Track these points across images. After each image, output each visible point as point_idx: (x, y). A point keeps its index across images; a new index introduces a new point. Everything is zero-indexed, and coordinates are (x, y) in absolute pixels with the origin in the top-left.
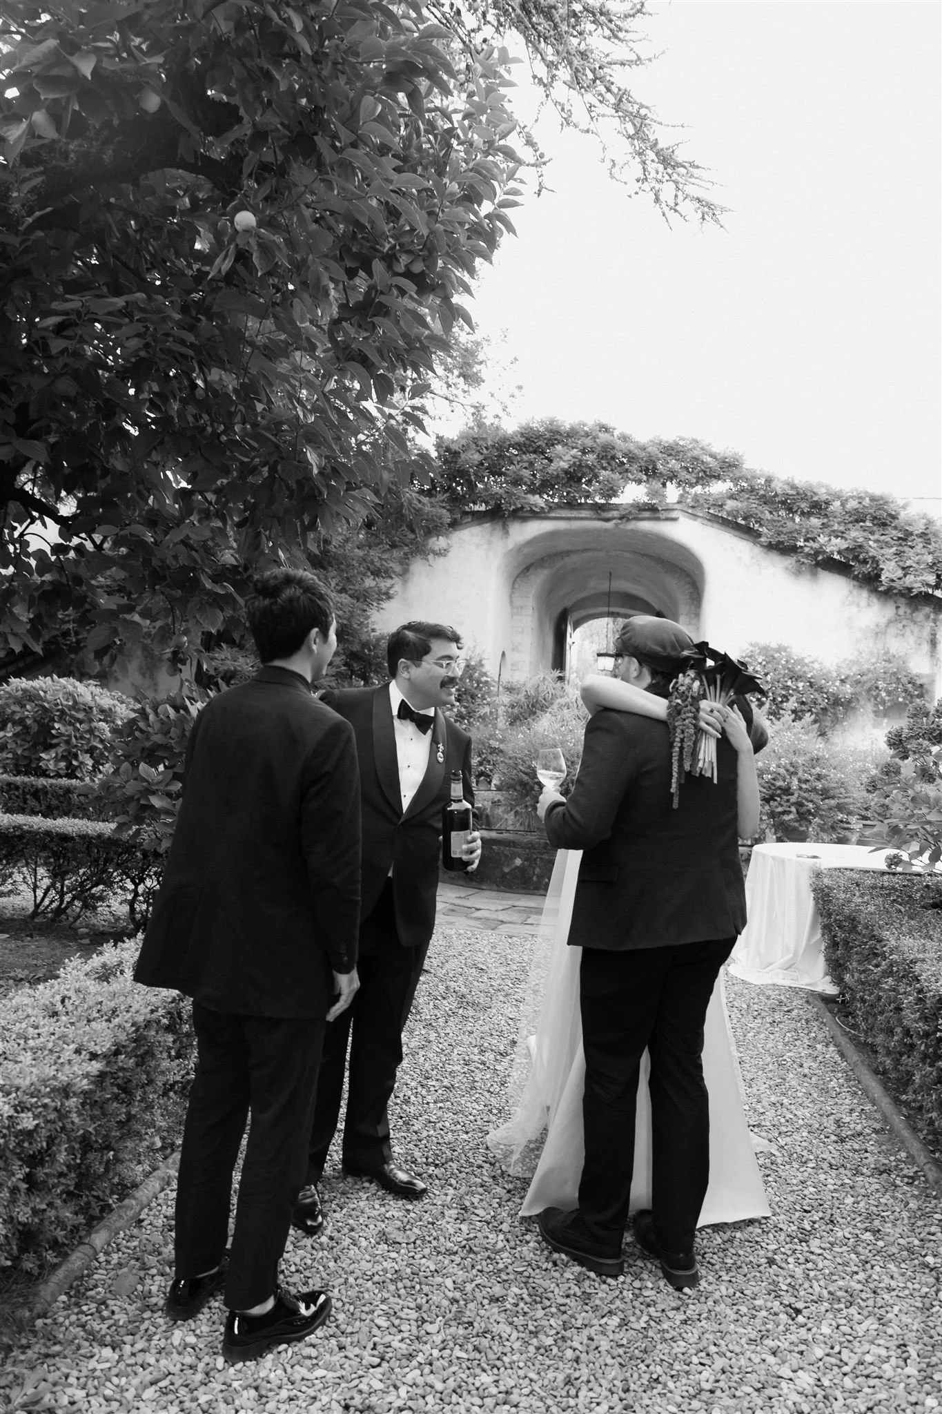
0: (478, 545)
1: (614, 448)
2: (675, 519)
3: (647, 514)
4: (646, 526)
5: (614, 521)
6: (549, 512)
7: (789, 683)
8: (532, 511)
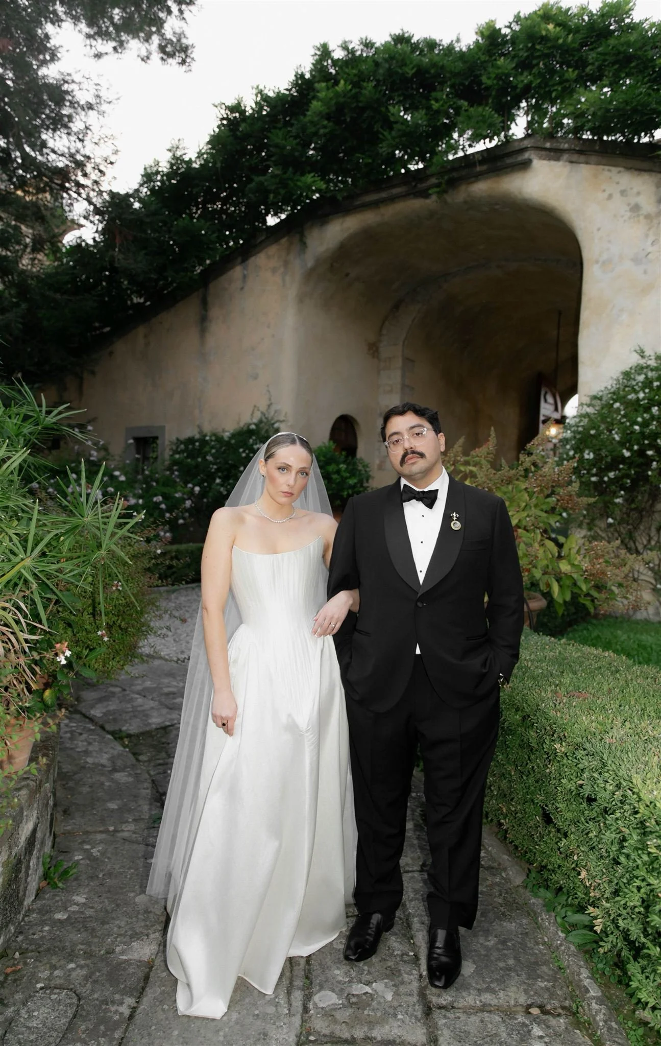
2: (525, 165)
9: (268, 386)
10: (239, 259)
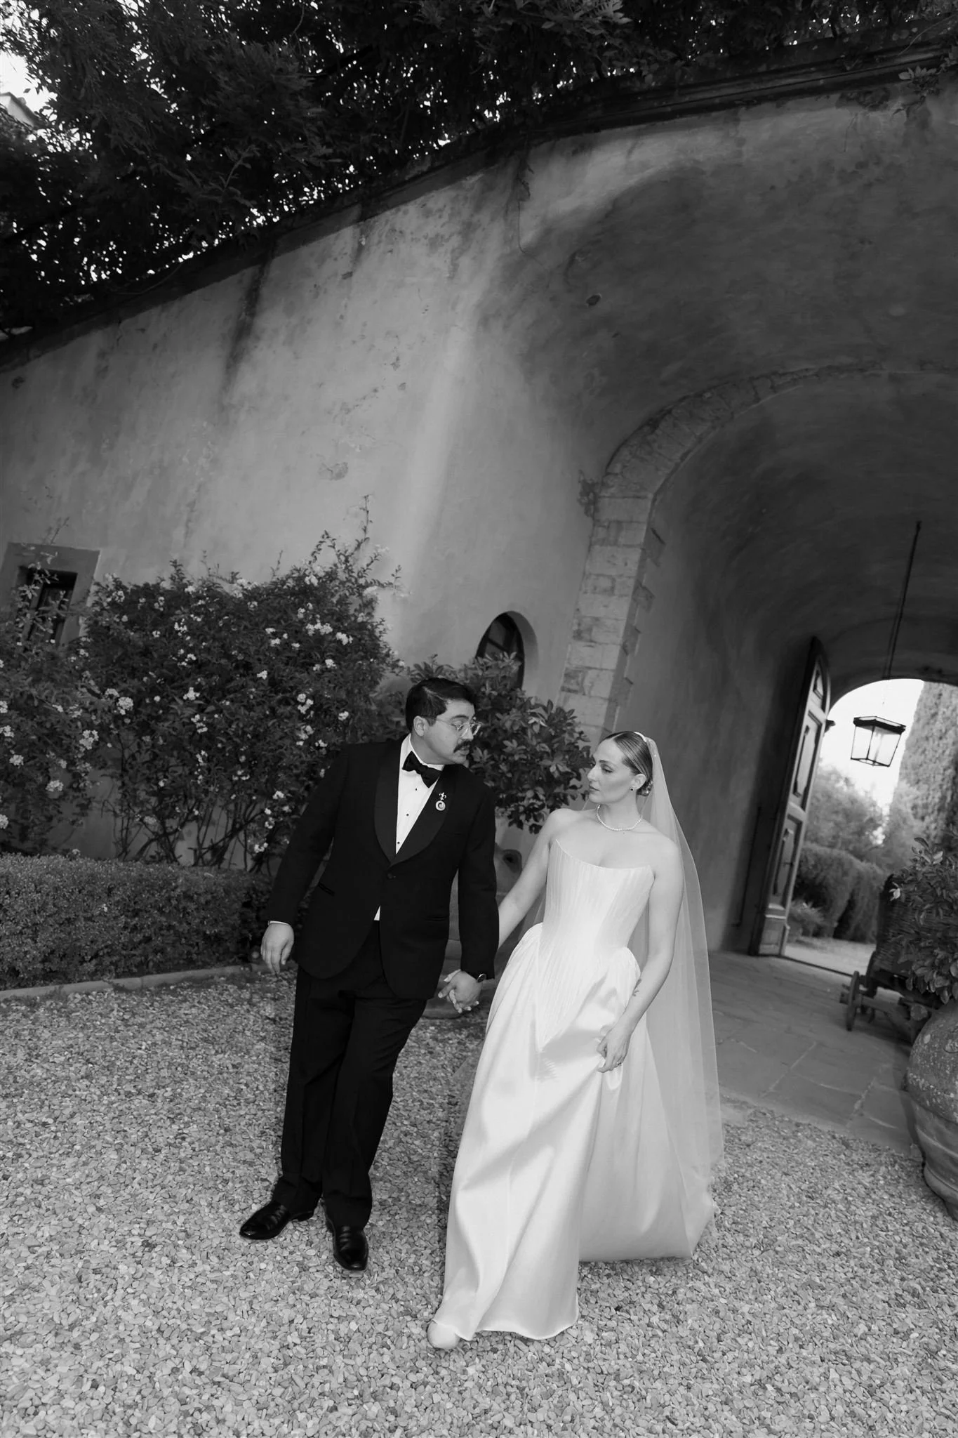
9: (366, 497)
10: (356, 211)
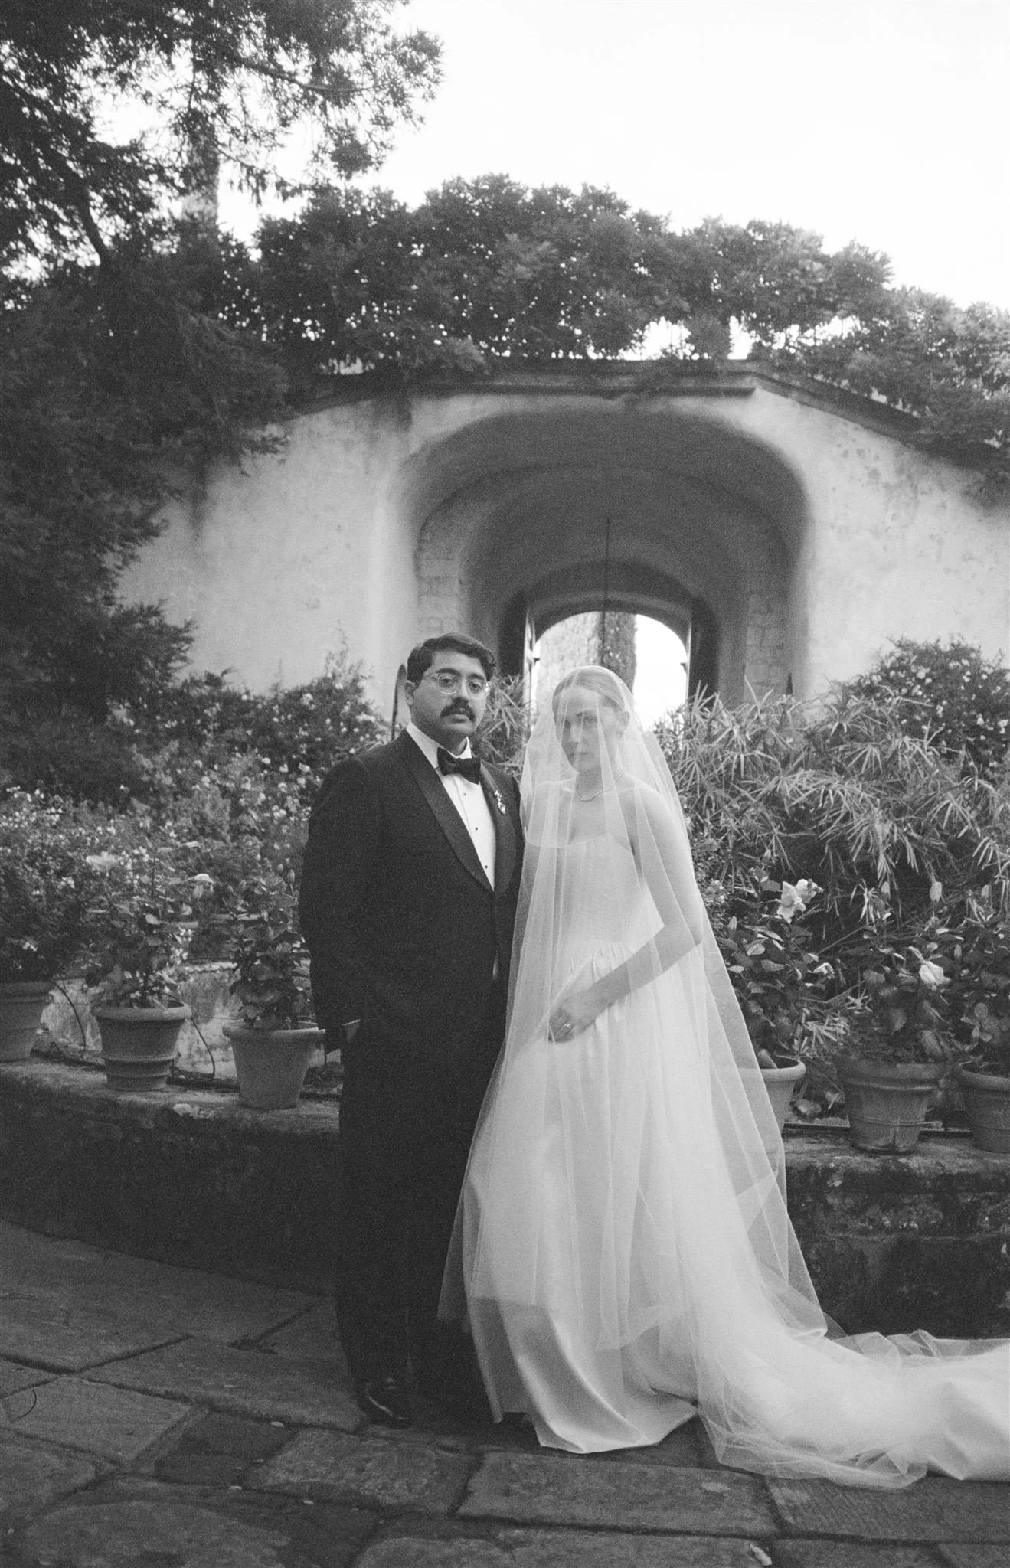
0: (348, 445)
1: (623, 242)
2: (746, 393)
3: (690, 383)
4: (688, 405)
5: (624, 396)
6: (493, 377)
7: (980, 721)
8: (458, 370)
9: (337, 621)
